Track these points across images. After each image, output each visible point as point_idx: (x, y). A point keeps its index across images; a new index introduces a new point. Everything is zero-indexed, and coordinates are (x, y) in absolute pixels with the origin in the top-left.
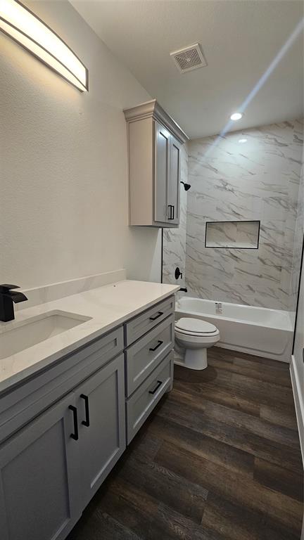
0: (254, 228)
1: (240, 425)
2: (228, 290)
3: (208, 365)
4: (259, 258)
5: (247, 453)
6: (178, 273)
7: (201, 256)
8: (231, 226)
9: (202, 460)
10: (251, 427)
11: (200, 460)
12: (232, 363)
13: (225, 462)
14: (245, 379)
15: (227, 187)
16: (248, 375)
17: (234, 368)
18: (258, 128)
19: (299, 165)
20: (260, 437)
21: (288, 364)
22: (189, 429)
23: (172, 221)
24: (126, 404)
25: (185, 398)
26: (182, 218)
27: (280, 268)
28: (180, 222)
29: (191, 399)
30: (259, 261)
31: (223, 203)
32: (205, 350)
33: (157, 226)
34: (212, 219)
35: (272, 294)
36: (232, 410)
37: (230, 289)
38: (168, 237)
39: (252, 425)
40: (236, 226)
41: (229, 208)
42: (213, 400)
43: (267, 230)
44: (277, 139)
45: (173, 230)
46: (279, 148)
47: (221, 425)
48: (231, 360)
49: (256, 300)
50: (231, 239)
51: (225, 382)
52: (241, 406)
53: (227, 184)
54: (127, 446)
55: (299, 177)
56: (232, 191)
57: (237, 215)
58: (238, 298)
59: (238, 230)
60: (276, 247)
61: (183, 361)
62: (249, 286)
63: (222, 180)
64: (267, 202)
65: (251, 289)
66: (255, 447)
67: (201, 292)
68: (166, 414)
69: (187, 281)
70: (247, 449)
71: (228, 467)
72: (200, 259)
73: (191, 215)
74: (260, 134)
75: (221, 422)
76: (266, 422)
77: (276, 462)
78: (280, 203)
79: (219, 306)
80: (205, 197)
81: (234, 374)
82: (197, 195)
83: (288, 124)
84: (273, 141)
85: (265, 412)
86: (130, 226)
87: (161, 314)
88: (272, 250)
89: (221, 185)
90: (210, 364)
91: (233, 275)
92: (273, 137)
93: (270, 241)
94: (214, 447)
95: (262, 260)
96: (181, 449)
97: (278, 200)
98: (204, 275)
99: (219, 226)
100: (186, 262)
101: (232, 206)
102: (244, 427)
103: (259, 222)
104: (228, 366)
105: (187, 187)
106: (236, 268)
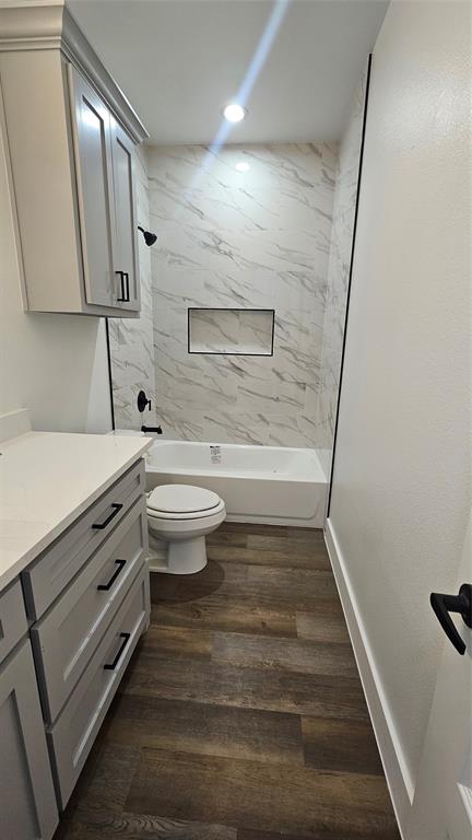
0: (265, 321)
1: (272, 663)
2: (229, 423)
3: (209, 560)
4: (274, 370)
5: (287, 716)
6: (142, 402)
7: (180, 367)
8: (230, 317)
9: (219, 764)
10: (288, 660)
11: (216, 765)
12: (244, 546)
13: (257, 750)
14: (267, 571)
15: (222, 247)
16: (270, 565)
17: (248, 555)
18: (268, 147)
19: (329, 222)
20: (305, 675)
21: (321, 530)
22: (189, 703)
23: (125, 305)
24: (49, 738)
25: (174, 638)
26: (145, 298)
27: (303, 386)
28: (143, 307)
29: (184, 636)
30: (274, 375)
31: (216, 275)
32: (203, 538)
33: (93, 313)
34: (196, 302)
35: (293, 426)
36: (256, 636)
37: (233, 422)
38: (119, 335)
39: (288, 656)
40: (238, 316)
41: (226, 285)
42: (222, 627)
43: (286, 327)
44: (299, 172)
45: (128, 322)
46: (301, 188)
47: (241, 673)
48: (242, 541)
49: (271, 437)
50: (230, 339)
51: (238, 585)
52: (268, 623)
53: (221, 242)
54: (61, 814)
55: (329, 242)
56: (230, 255)
57: (239, 299)
58: (245, 435)
59: (241, 323)
60: (300, 353)
61: (165, 562)
62: (260, 416)
63: (212, 233)
64: (284, 278)
65: (264, 420)
66: (299, 698)
67: (186, 430)
68: (143, 685)
69: (160, 412)
70: (288, 706)
71: (263, 758)
72: (180, 372)
73: (160, 293)
74: (273, 158)
75: (241, 668)
76: (306, 644)
77: (332, 714)
78: (303, 283)
79: (215, 450)
80: (184, 262)
81: (251, 568)
82: (169, 256)
83: (313, 148)
84: (292, 175)
85: (304, 626)
86: (28, 312)
87: (119, 507)
88: (292, 359)
89: (209, 241)
90: (212, 557)
91: (236, 399)
92: (291, 166)
93: (290, 344)
94: (236, 725)
95: (278, 374)
96: (178, 756)
97: (302, 277)
98: (188, 401)
99: (209, 315)
100: (157, 379)
101: (232, 284)
102: (277, 665)
103: (273, 311)
104: (238, 553)
105: (150, 239)
106: (239, 388)
